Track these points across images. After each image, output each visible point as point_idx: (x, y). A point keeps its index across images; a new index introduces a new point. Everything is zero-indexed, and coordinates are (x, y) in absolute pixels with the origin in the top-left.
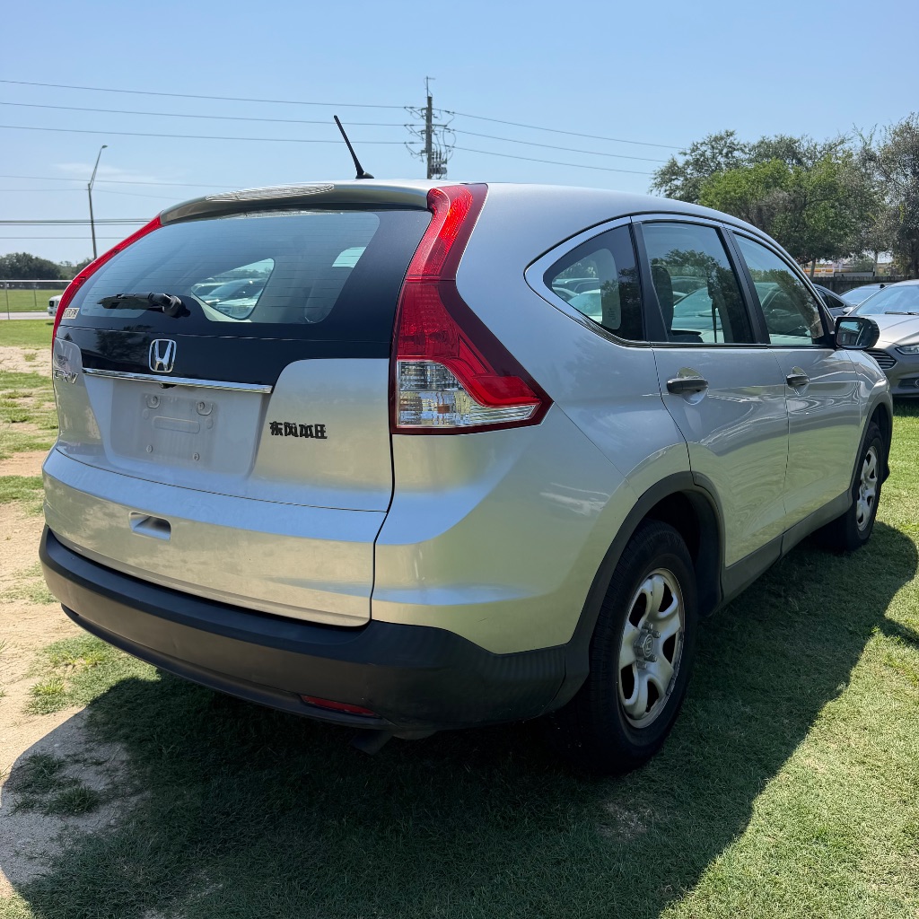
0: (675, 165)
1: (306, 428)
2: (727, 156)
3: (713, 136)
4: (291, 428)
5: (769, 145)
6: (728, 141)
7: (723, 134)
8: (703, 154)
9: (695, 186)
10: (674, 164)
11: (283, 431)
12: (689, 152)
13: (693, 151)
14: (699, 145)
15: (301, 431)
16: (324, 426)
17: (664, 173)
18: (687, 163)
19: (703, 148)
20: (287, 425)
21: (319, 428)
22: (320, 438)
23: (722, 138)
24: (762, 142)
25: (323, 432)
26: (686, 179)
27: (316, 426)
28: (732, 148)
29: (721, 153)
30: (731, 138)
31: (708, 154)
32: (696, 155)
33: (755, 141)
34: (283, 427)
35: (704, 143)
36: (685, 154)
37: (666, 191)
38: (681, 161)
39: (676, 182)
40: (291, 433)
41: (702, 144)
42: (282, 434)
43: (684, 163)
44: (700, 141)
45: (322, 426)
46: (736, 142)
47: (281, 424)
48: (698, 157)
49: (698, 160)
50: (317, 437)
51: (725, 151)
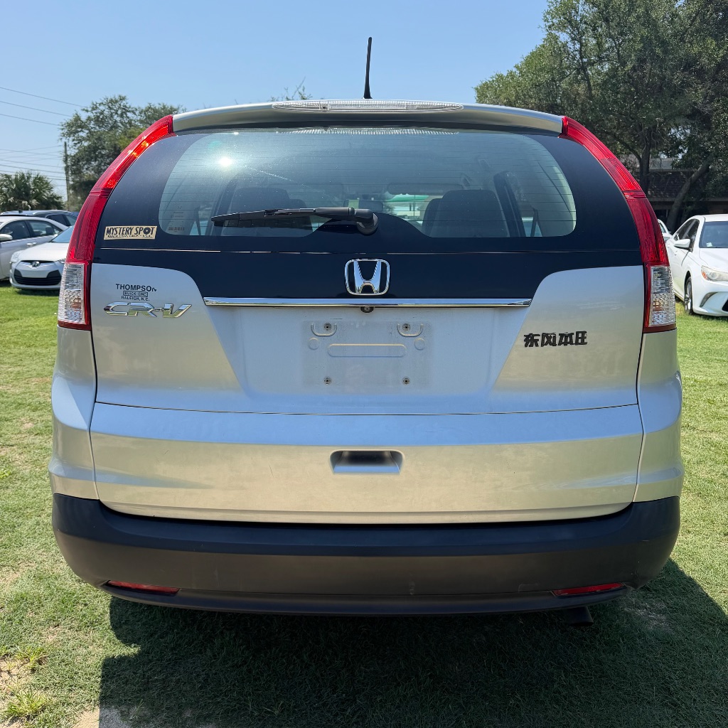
0: (80, 120)
1: (566, 337)
2: (122, 116)
3: (109, 99)
4: (549, 338)
5: (155, 111)
6: (122, 104)
7: (117, 98)
8: (102, 113)
9: (99, 139)
10: (77, 118)
11: (539, 343)
12: (90, 109)
13: (93, 109)
14: (98, 105)
15: (561, 339)
16: (586, 332)
17: (69, 125)
18: (89, 119)
19: (102, 108)
20: (544, 335)
21: (580, 335)
22: (580, 344)
23: (116, 102)
24: (149, 108)
25: (583, 338)
26: (90, 132)
27: (578, 333)
28: (125, 110)
29: (116, 113)
30: (124, 102)
31: (106, 113)
32: (96, 113)
33: (144, 107)
34: (540, 338)
35: (102, 104)
36: (87, 111)
37: (73, 140)
38: (84, 117)
39: (81, 134)
40: (549, 342)
41: (100, 104)
42: (537, 345)
43: (86, 118)
44: (99, 102)
45: (584, 333)
46: (128, 106)
47: (539, 335)
48: (98, 114)
49: (98, 117)
50: (577, 343)
51: (119, 112)
